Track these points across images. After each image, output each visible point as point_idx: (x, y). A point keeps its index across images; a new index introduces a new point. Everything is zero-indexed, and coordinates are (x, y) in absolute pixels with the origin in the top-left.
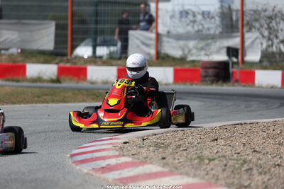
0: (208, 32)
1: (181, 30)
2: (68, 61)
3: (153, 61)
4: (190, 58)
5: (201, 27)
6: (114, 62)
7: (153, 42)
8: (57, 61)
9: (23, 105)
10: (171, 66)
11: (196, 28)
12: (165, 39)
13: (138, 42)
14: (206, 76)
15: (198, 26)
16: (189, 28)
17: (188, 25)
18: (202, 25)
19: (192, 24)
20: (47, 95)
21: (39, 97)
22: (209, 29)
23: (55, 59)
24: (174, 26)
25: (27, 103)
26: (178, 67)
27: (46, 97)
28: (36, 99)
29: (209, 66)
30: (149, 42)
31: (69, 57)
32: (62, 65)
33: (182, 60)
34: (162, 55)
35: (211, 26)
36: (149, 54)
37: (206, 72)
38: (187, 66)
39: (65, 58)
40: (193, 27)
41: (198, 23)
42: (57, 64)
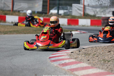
0: (105, 5)
1: (94, 4)
2: (47, 16)
3: (82, 17)
4: (97, 16)
5: (102, 3)
6: (66, 17)
7: (82, 9)
8: (43, 16)
9: (29, 35)
10: (89, 19)
11: (100, 3)
12: (87, 7)
13: (76, 9)
14: (104, 23)
15: (100, 2)
16: (97, 3)
17: (96, 1)
18: (102, 2)
19: (98, 1)
20: (39, 30)
21: (35, 31)
22: (105, 4)
23: (42, 15)
24: (91, 2)
25: (31, 33)
26: (93, 19)
27: (39, 31)
28: (34, 32)
29: (105, 19)
30: (80, 9)
31: (48, 14)
32: (45, 17)
33: (94, 16)
34: (86, 14)
35: (106, 2)
36: (80, 14)
37: (104, 21)
38: (96, 19)
39: (46, 15)
40: (99, 3)
41: (100, 1)
42: (43, 17)
